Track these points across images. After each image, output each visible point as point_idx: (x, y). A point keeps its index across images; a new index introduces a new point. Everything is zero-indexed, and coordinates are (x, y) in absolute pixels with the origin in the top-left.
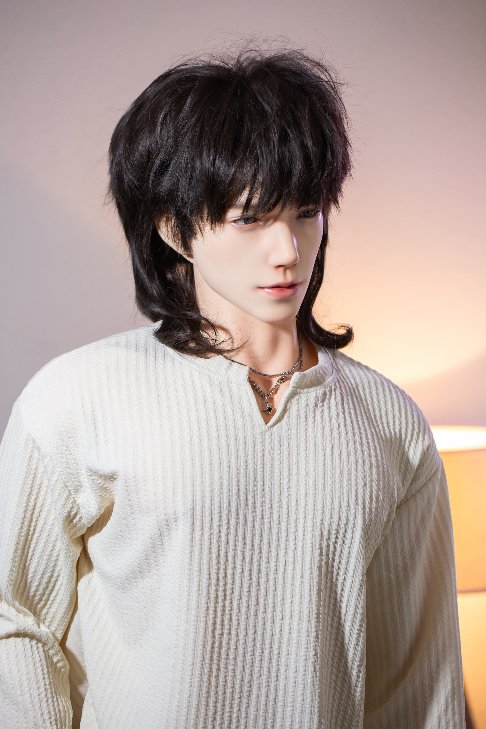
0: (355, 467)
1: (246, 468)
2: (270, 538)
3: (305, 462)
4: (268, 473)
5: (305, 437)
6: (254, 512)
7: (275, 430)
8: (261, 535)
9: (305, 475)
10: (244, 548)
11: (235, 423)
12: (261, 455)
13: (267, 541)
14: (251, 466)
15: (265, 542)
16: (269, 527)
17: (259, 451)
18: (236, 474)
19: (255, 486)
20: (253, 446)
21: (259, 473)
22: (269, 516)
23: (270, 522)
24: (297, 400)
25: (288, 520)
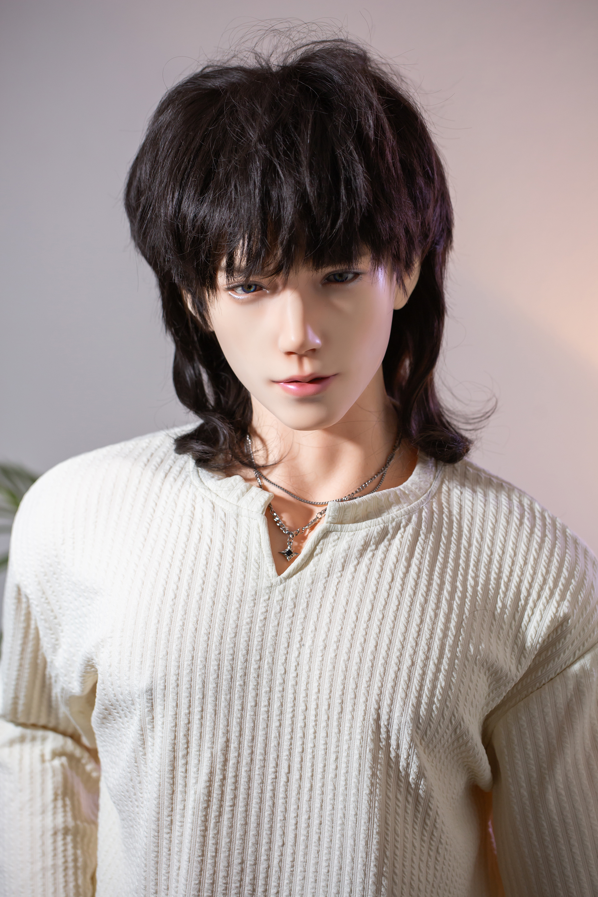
1: (235, 636)
2: (267, 734)
4: (269, 644)
6: (243, 697)
7: (292, 582)
8: (254, 729)
10: (227, 746)
13: (263, 738)
15: (260, 739)
16: (266, 718)
17: (259, 613)
18: (218, 644)
19: (246, 660)
20: (252, 604)
22: (266, 703)
23: (268, 711)
24: (334, 541)
25: (294, 710)
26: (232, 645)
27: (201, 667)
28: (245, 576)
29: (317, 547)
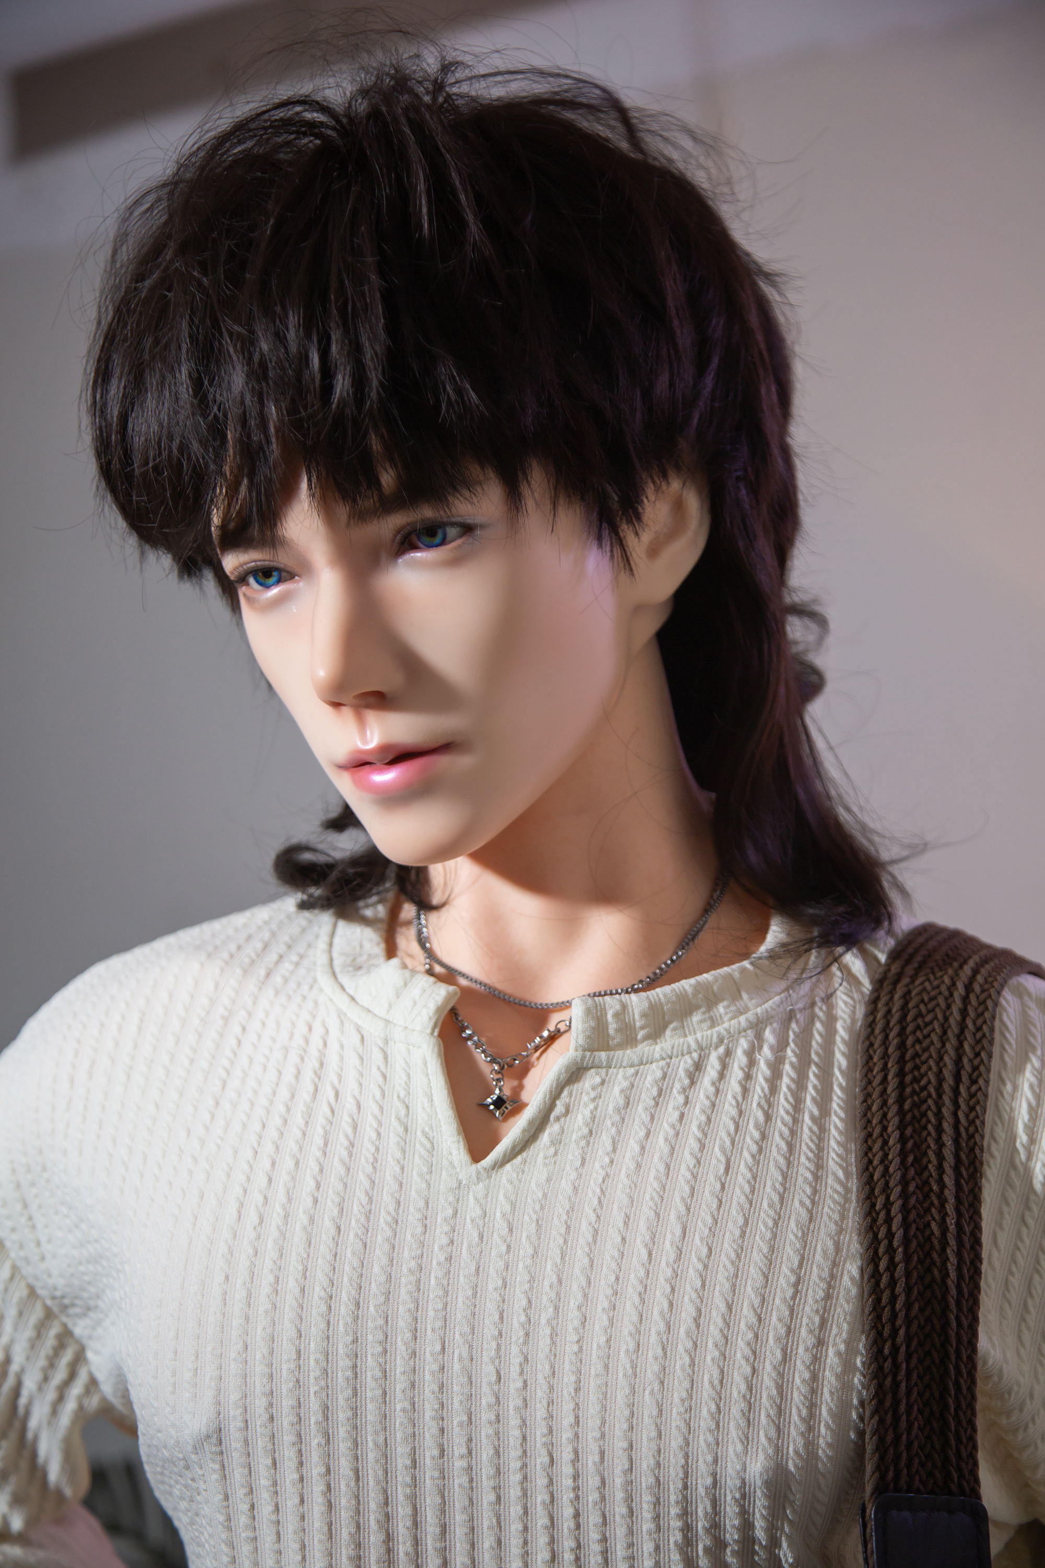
0: (757, 1303)
1: (387, 1300)
2: (471, 1519)
3: (584, 1283)
5: (596, 1202)
7: (504, 1180)
8: (443, 1508)
9: (576, 1323)
10: (389, 1551)
11: (376, 1160)
12: (442, 1258)
13: (465, 1530)
14: (403, 1294)
17: (436, 1248)
18: (349, 1320)
20: (420, 1229)
21: (431, 1314)
22: (464, 1450)
23: (470, 1468)
24: (593, 1088)
25: (524, 1466)
26: (381, 1322)
27: (318, 1373)
28: (403, 1168)
29: (558, 1102)
